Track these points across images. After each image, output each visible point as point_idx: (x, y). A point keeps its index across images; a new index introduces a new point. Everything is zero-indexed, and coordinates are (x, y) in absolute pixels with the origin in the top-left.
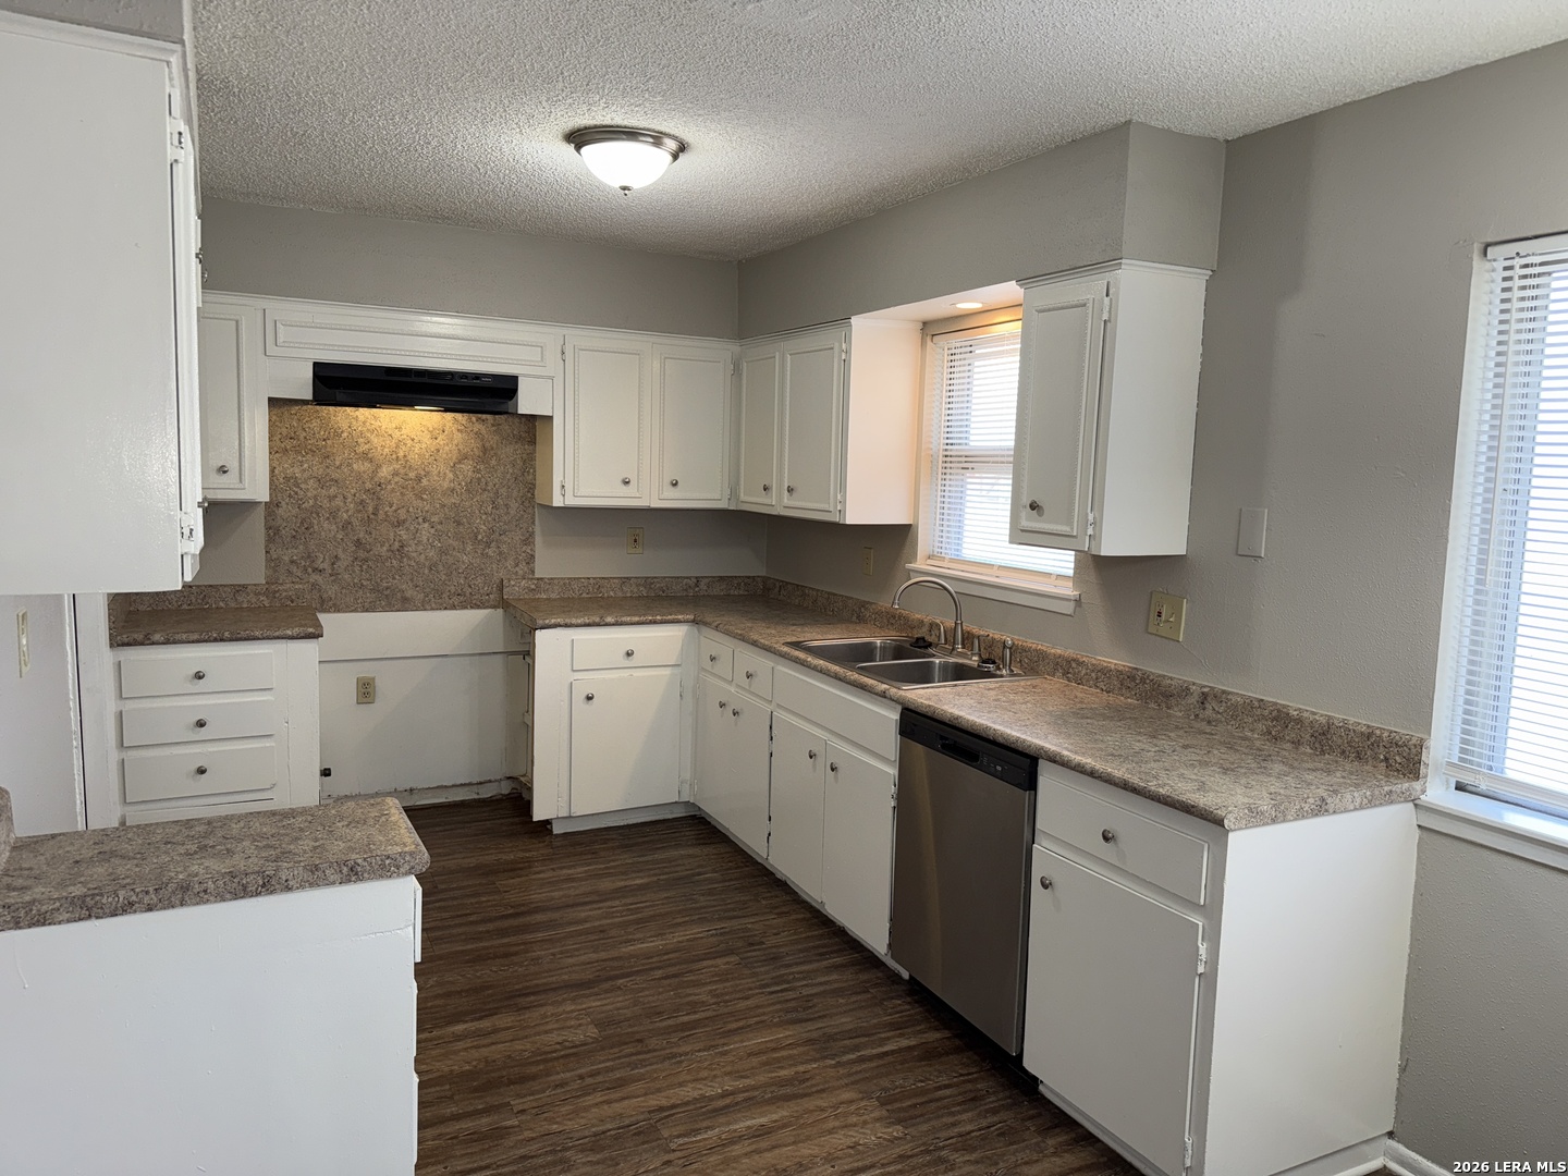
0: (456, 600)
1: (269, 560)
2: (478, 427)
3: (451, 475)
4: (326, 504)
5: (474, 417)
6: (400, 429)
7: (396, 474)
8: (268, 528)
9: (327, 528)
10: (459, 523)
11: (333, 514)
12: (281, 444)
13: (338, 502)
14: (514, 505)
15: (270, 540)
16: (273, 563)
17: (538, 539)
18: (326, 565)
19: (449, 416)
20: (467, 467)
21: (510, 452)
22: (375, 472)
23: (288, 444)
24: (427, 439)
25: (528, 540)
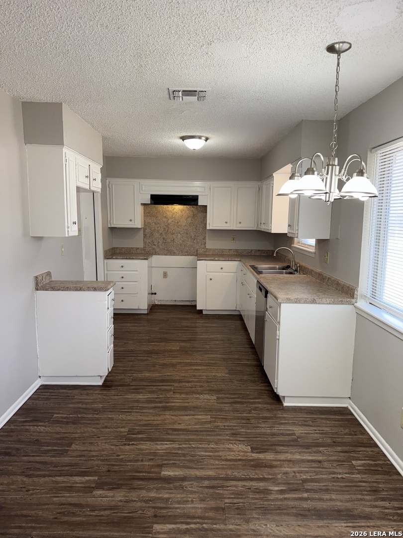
0: (186, 253)
1: (144, 242)
2: (192, 209)
3: (185, 222)
4: (157, 229)
5: (191, 206)
6: (173, 210)
7: (172, 221)
8: (144, 234)
9: (157, 235)
10: (187, 234)
11: (158, 231)
12: (147, 214)
13: (159, 228)
14: (201, 229)
15: (144, 237)
16: (145, 243)
17: (207, 238)
18: (156, 244)
19: (185, 206)
20: (189, 219)
21: (200, 215)
22: (168, 221)
23: (148, 214)
24: (180, 213)
25: (204, 238)
